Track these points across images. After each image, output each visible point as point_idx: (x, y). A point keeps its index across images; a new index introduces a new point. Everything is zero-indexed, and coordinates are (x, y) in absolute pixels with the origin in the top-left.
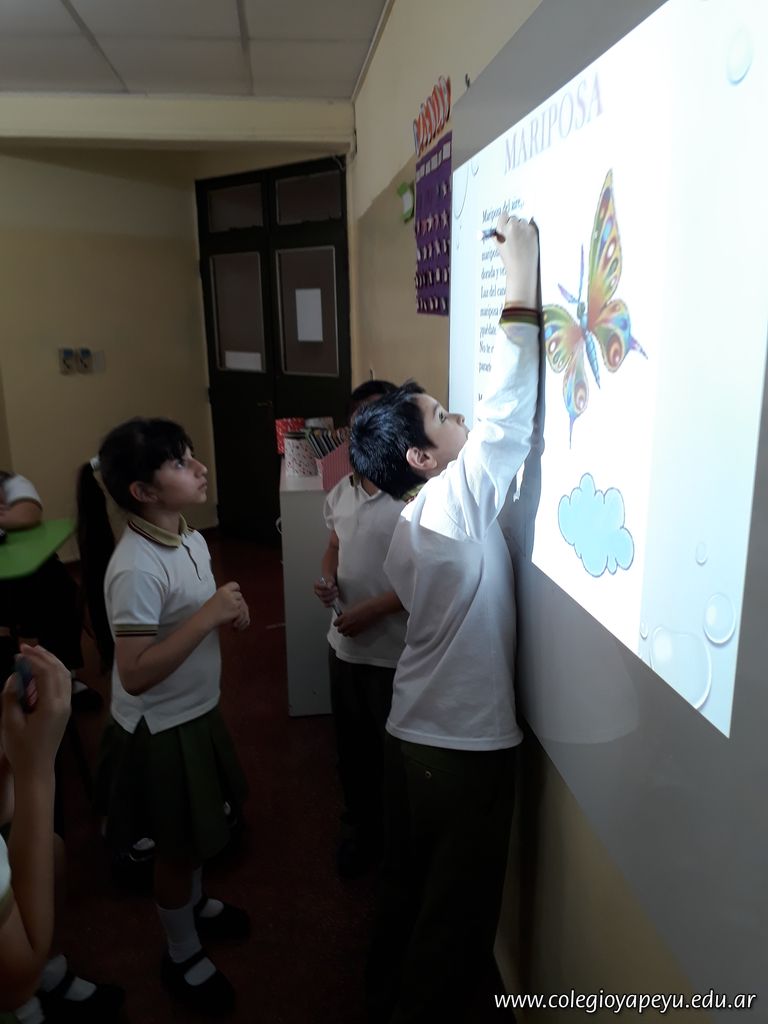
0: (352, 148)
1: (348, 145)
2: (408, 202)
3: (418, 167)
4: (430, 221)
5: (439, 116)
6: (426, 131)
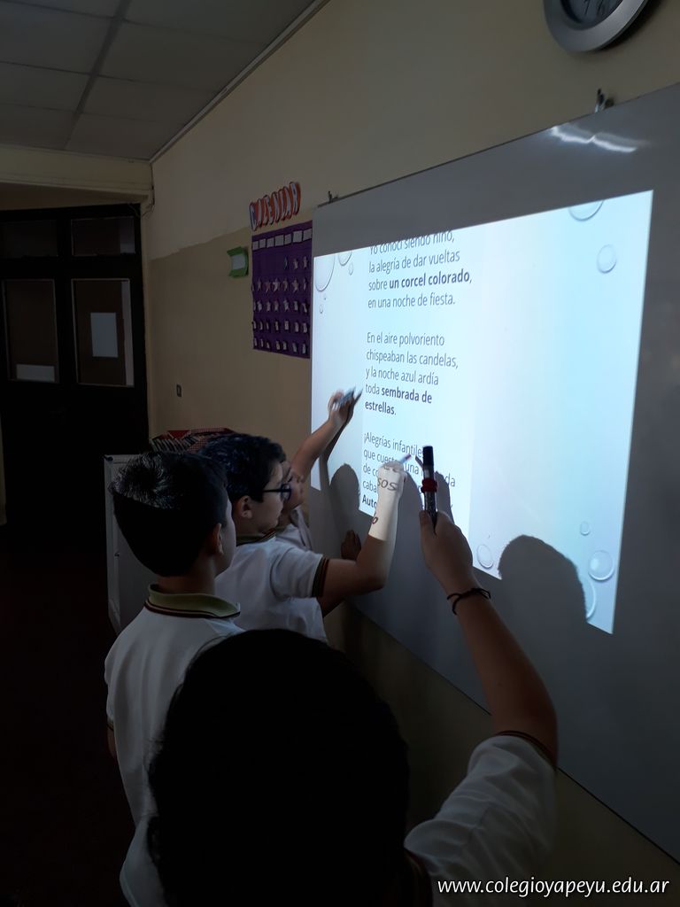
0: (149, 201)
2: (240, 262)
3: (255, 239)
4: (276, 284)
5: (285, 208)
6: (267, 214)
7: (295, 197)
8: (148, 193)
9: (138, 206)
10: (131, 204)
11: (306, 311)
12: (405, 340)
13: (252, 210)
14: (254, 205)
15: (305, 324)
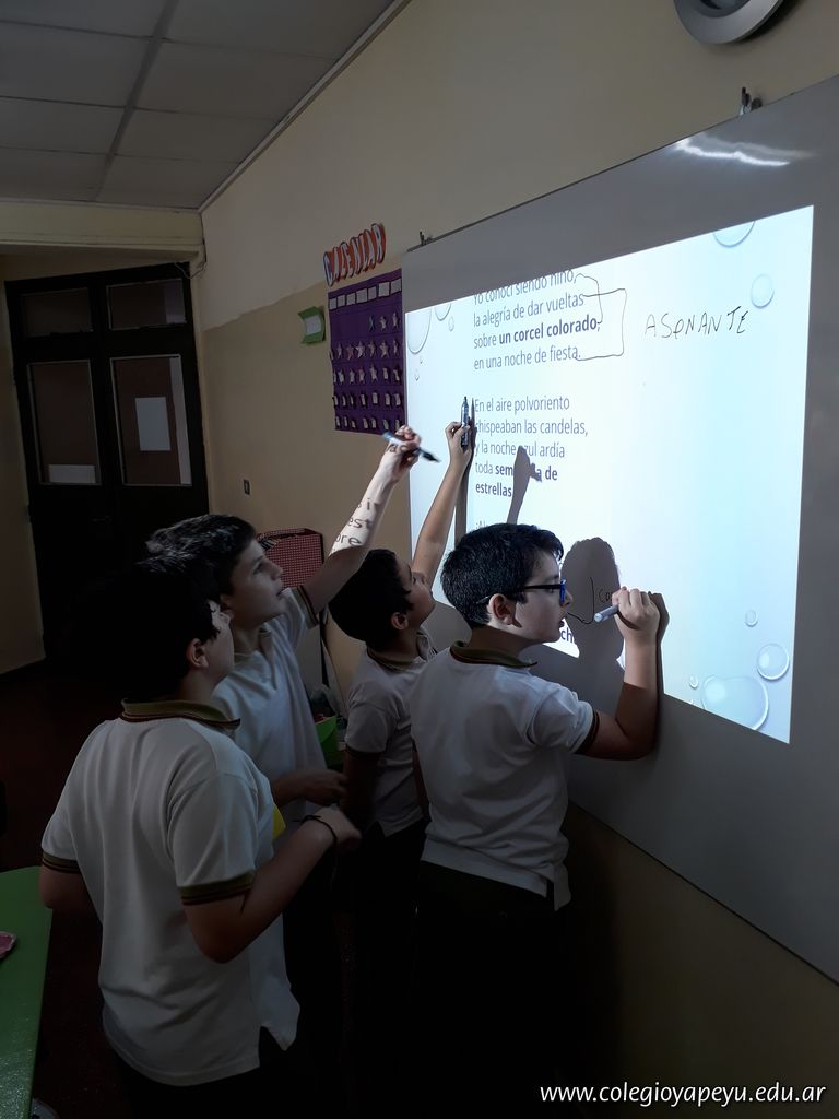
0: (200, 258)
2: (314, 326)
3: (332, 296)
4: (360, 349)
5: (367, 256)
6: (346, 266)
7: (379, 241)
8: (199, 249)
9: (186, 265)
10: (178, 264)
11: (398, 379)
12: (520, 406)
13: (327, 261)
14: (329, 255)
15: (397, 396)
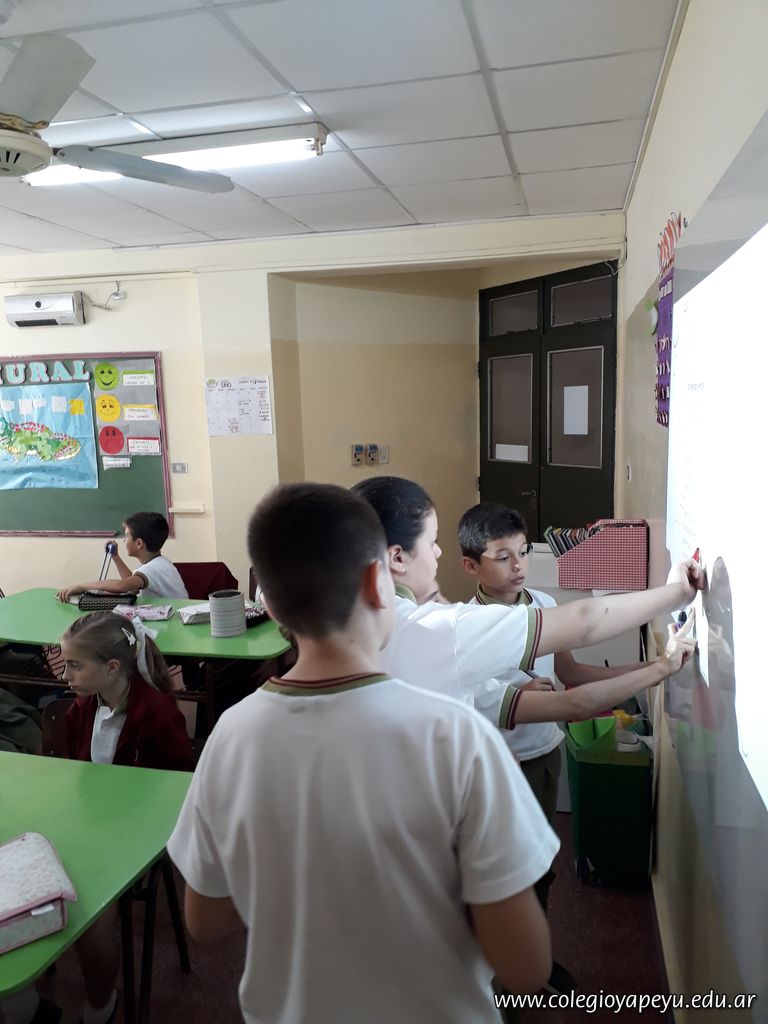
0: (622, 256)
1: (619, 251)
2: (654, 317)
3: (660, 287)
7: (677, 229)
8: (620, 247)
9: (614, 263)
10: (609, 262)
13: (660, 253)
14: (659, 247)
